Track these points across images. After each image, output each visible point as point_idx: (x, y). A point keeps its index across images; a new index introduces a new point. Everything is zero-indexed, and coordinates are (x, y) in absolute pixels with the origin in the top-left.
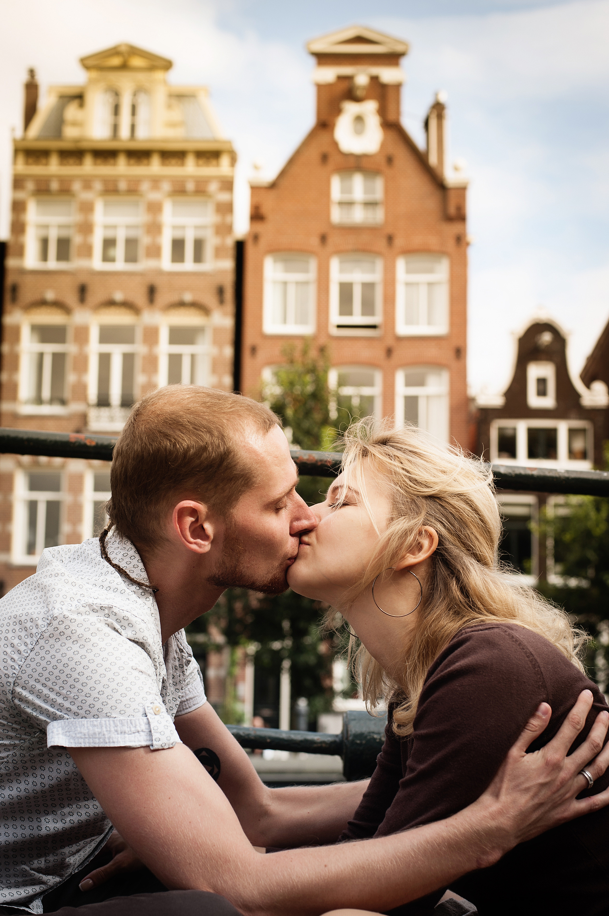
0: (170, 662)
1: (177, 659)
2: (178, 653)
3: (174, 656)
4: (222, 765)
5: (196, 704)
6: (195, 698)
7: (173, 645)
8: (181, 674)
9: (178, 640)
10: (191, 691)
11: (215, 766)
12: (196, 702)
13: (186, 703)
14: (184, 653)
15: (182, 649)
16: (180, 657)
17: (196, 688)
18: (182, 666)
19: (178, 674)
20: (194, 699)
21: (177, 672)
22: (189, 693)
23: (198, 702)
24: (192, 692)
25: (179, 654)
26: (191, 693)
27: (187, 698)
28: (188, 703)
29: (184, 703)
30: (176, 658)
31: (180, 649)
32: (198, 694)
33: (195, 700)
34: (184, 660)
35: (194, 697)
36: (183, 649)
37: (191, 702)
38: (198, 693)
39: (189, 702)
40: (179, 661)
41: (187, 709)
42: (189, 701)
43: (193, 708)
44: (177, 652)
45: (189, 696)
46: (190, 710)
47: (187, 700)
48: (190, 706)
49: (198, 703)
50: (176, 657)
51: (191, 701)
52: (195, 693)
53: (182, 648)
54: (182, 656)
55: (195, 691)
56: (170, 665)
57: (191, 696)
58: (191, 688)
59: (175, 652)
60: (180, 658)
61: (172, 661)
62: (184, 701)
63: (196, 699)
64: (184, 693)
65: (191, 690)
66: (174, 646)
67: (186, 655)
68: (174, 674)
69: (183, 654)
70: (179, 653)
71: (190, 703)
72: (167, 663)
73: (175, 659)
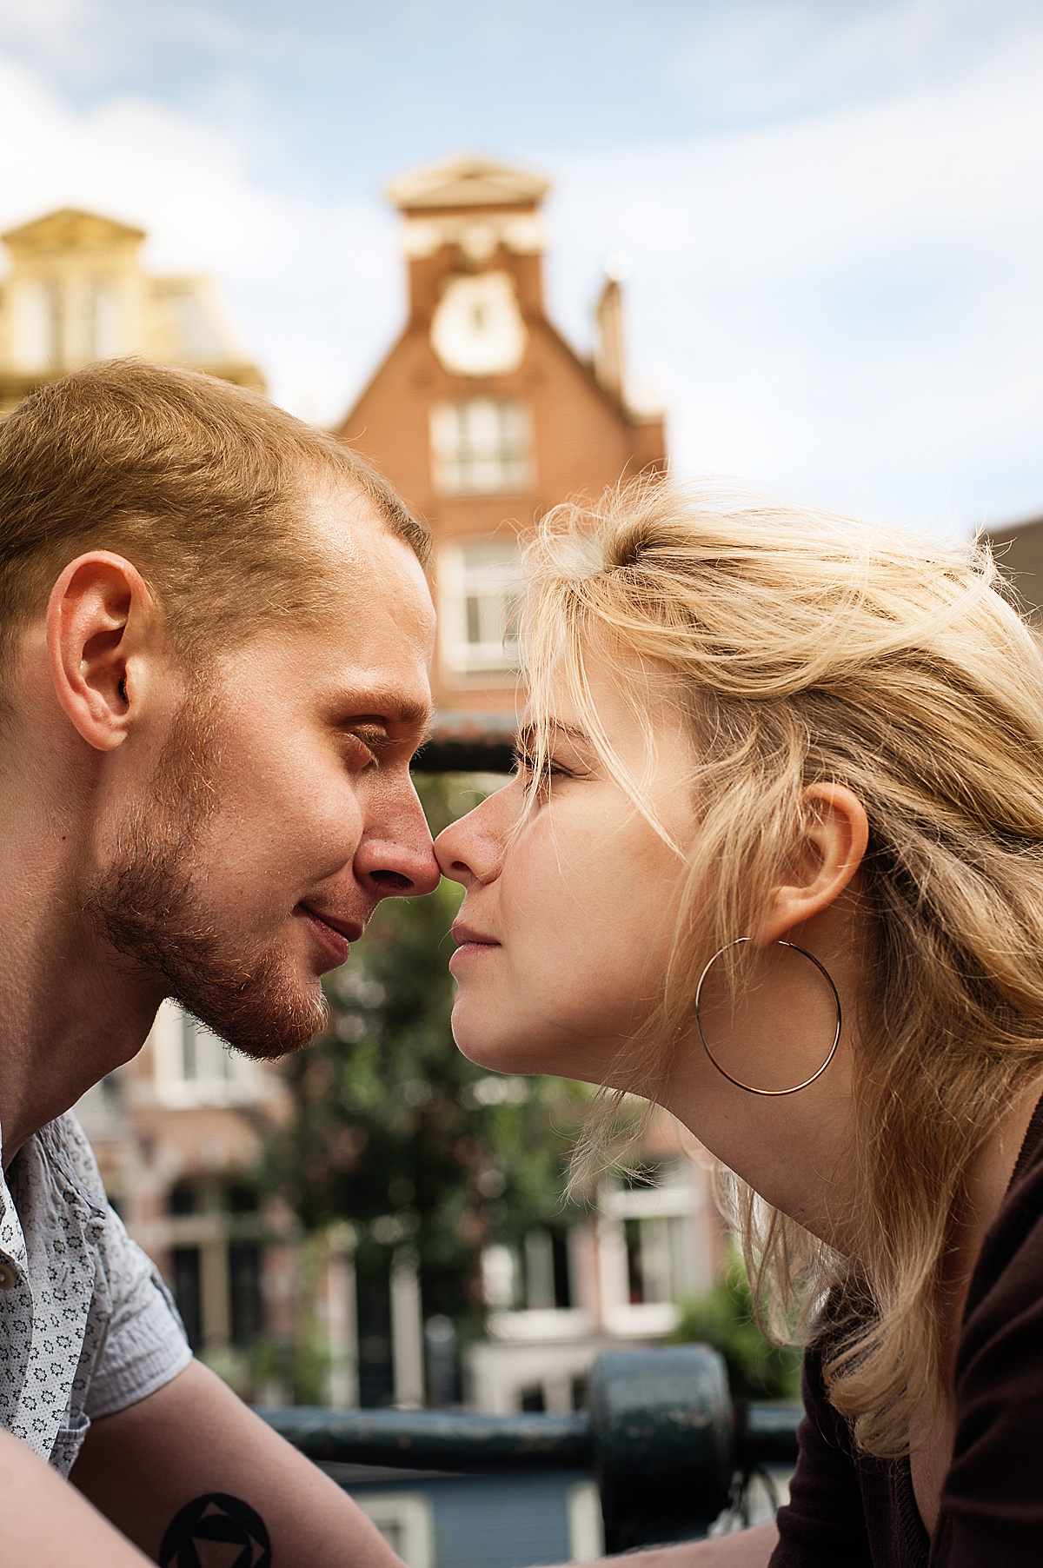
0: (37, 1228)
1: (60, 1225)
2: (62, 1206)
3: (49, 1212)
4: (272, 1532)
5: (158, 1374)
6: (153, 1357)
7: (44, 1179)
8: (78, 1265)
9: (57, 1166)
10: (136, 1339)
11: (252, 1539)
12: (158, 1368)
13: (127, 1374)
14: (79, 1203)
15: (73, 1194)
16: (67, 1216)
17: (152, 1326)
18: (76, 1242)
19: (67, 1266)
20: (148, 1361)
21: (64, 1260)
22: (132, 1343)
23: (164, 1366)
24: (140, 1339)
25: (66, 1208)
26: (139, 1342)
27: (129, 1357)
28: (133, 1375)
29: (120, 1376)
30: (56, 1218)
31: (66, 1193)
32: (159, 1344)
33: (152, 1362)
34: (83, 1225)
35: (149, 1355)
36: (76, 1194)
37: (143, 1370)
38: (159, 1339)
39: (134, 1370)
40: (66, 1228)
41: (131, 1390)
42: (136, 1366)
43: (151, 1386)
44: (56, 1203)
45: (133, 1353)
46: (140, 1393)
47: (128, 1365)
48: (140, 1380)
49: (163, 1371)
50: (56, 1215)
51: (141, 1366)
52: (152, 1342)
53: (71, 1188)
54: (75, 1214)
55: (151, 1335)
56: (39, 1239)
57: (139, 1351)
58: (134, 1328)
59: (50, 1202)
60: (69, 1220)
61: (43, 1227)
62: (121, 1370)
63: (157, 1359)
64: (117, 1347)
65: (136, 1335)
66: (45, 1182)
67: (88, 1211)
68: (56, 1266)
69: (78, 1208)
70: (65, 1204)
71: (139, 1372)
72: (28, 1233)
73: (53, 1220)
